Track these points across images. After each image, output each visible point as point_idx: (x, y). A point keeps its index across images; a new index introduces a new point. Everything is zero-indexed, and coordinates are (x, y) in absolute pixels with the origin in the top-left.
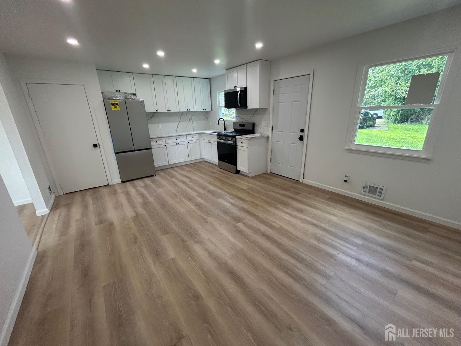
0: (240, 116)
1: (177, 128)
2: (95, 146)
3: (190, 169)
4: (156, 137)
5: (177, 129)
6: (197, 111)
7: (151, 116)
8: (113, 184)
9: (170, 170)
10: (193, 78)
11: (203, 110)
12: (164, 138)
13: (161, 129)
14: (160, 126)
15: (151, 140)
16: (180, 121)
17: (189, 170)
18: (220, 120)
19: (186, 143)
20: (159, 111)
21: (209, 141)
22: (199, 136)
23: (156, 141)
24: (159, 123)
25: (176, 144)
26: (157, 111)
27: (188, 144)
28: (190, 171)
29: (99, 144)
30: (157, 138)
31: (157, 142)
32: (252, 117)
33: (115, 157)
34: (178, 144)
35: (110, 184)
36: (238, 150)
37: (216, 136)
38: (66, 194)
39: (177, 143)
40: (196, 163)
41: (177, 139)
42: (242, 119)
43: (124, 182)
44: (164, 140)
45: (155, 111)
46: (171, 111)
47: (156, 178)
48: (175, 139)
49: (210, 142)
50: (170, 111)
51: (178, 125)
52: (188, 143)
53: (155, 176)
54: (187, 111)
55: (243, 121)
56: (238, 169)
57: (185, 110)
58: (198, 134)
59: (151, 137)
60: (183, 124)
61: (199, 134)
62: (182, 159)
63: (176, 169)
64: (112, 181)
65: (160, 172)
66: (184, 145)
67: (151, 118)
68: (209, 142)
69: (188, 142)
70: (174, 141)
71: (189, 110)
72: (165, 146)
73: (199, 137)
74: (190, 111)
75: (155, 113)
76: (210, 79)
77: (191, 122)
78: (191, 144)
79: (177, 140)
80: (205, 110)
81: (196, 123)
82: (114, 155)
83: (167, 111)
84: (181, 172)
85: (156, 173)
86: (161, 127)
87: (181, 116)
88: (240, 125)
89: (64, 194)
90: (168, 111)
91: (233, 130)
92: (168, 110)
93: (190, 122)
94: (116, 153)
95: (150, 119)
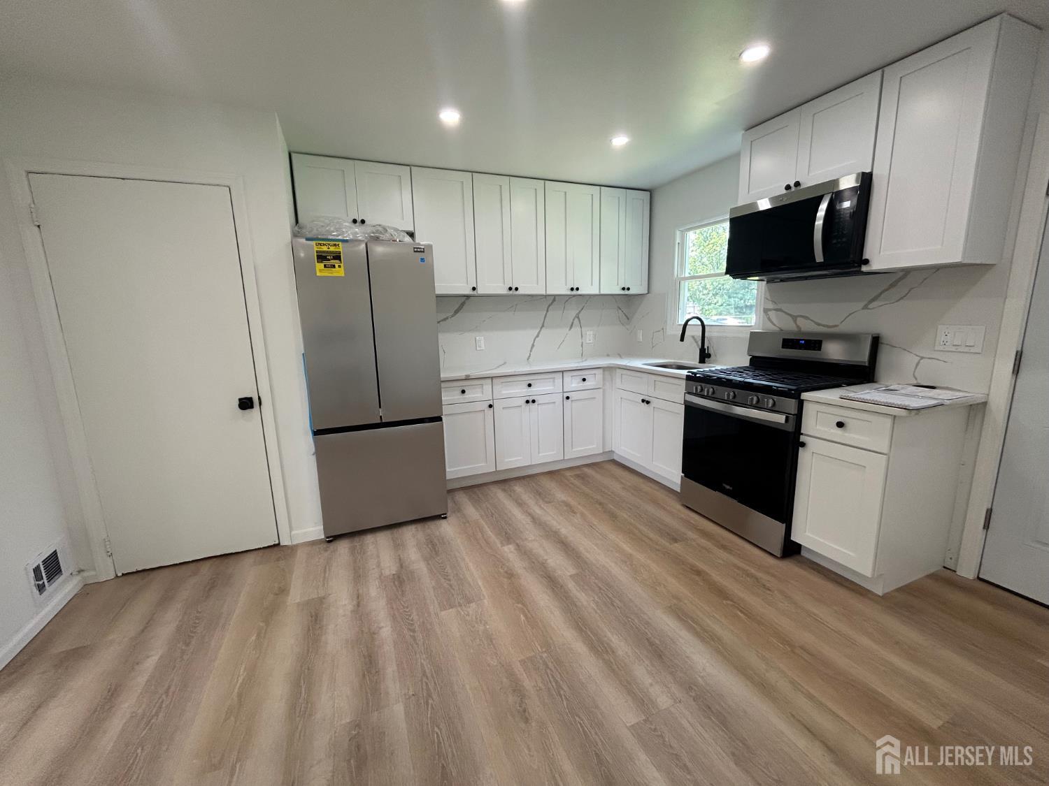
0: (784, 307)
1: (532, 348)
2: (246, 404)
3: (570, 500)
4: (462, 374)
5: (531, 351)
6: (602, 292)
7: (457, 307)
8: (295, 543)
9: (499, 495)
10: (598, 187)
11: (622, 292)
12: (490, 381)
13: (483, 348)
14: (481, 339)
15: (443, 385)
16: (543, 326)
17: (567, 504)
18: (689, 323)
19: (558, 398)
20: (480, 291)
21: (647, 399)
22: (604, 374)
23: (461, 389)
24: (477, 329)
25: (527, 402)
26: (474, 289)
27: (567, 403)
28: (572, 510)
29: (259, 398)
30: (467, 378)
31: (463, 392)
32: (865, 307)
33: (313, 446)
34: (534, 401)
35: (284, 542)
36: (804, 455)
37: (683, 383)
38: (123, 574)
39: (531, 399)
40: (586, 470)
41: (530, 385)
42: (795, 318)
43: (332, 539)
44: (487, 385)
45: (468, 291)
46: (520, 292)
47: (447, 529)
48: (526, 385)
49: (648, 402)
50: (517, 293)
51: (537, 336)
52: (568, 398)
53: (445, 518)
54: (569, 292)
55: (798, 326)
56: (796, 537)
57: (565, 291)
58: (601, 371)
59: (443, 375)
60: (552, 336)
61: (605, 369)
62: (540, 455)
63: (518, 489)
64: (293, 533)
65: (462, 498)
66: (551, 406)
67: (456, 312)
68: (643, 401)
69: (566, 395)
70: (519, 391)
71: (577, 289)
72: (491, 406)
73: (604, 379)
74: (579, 292)
75: (468, 297)
76: (651, 192)
77: (576, 329)
78: (574, 404)
79: (532, 389)
80: (626, 292)
81: (592, 332)
82: (310, 437)
83: (505, 291)
84: (537, 511)
85: (450, 504)
86: (482, 342)
87: (547, 311)
88: (788, 343)
89: (117, 576)
90: (511, 292)
91: (745, 362)
92: (510, 289)
93: (572, 329)
94: (317, 433)
95: (452, 316)
